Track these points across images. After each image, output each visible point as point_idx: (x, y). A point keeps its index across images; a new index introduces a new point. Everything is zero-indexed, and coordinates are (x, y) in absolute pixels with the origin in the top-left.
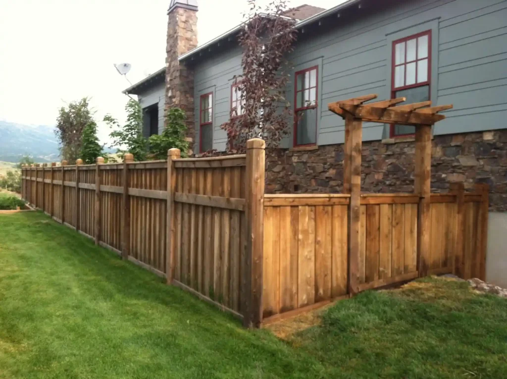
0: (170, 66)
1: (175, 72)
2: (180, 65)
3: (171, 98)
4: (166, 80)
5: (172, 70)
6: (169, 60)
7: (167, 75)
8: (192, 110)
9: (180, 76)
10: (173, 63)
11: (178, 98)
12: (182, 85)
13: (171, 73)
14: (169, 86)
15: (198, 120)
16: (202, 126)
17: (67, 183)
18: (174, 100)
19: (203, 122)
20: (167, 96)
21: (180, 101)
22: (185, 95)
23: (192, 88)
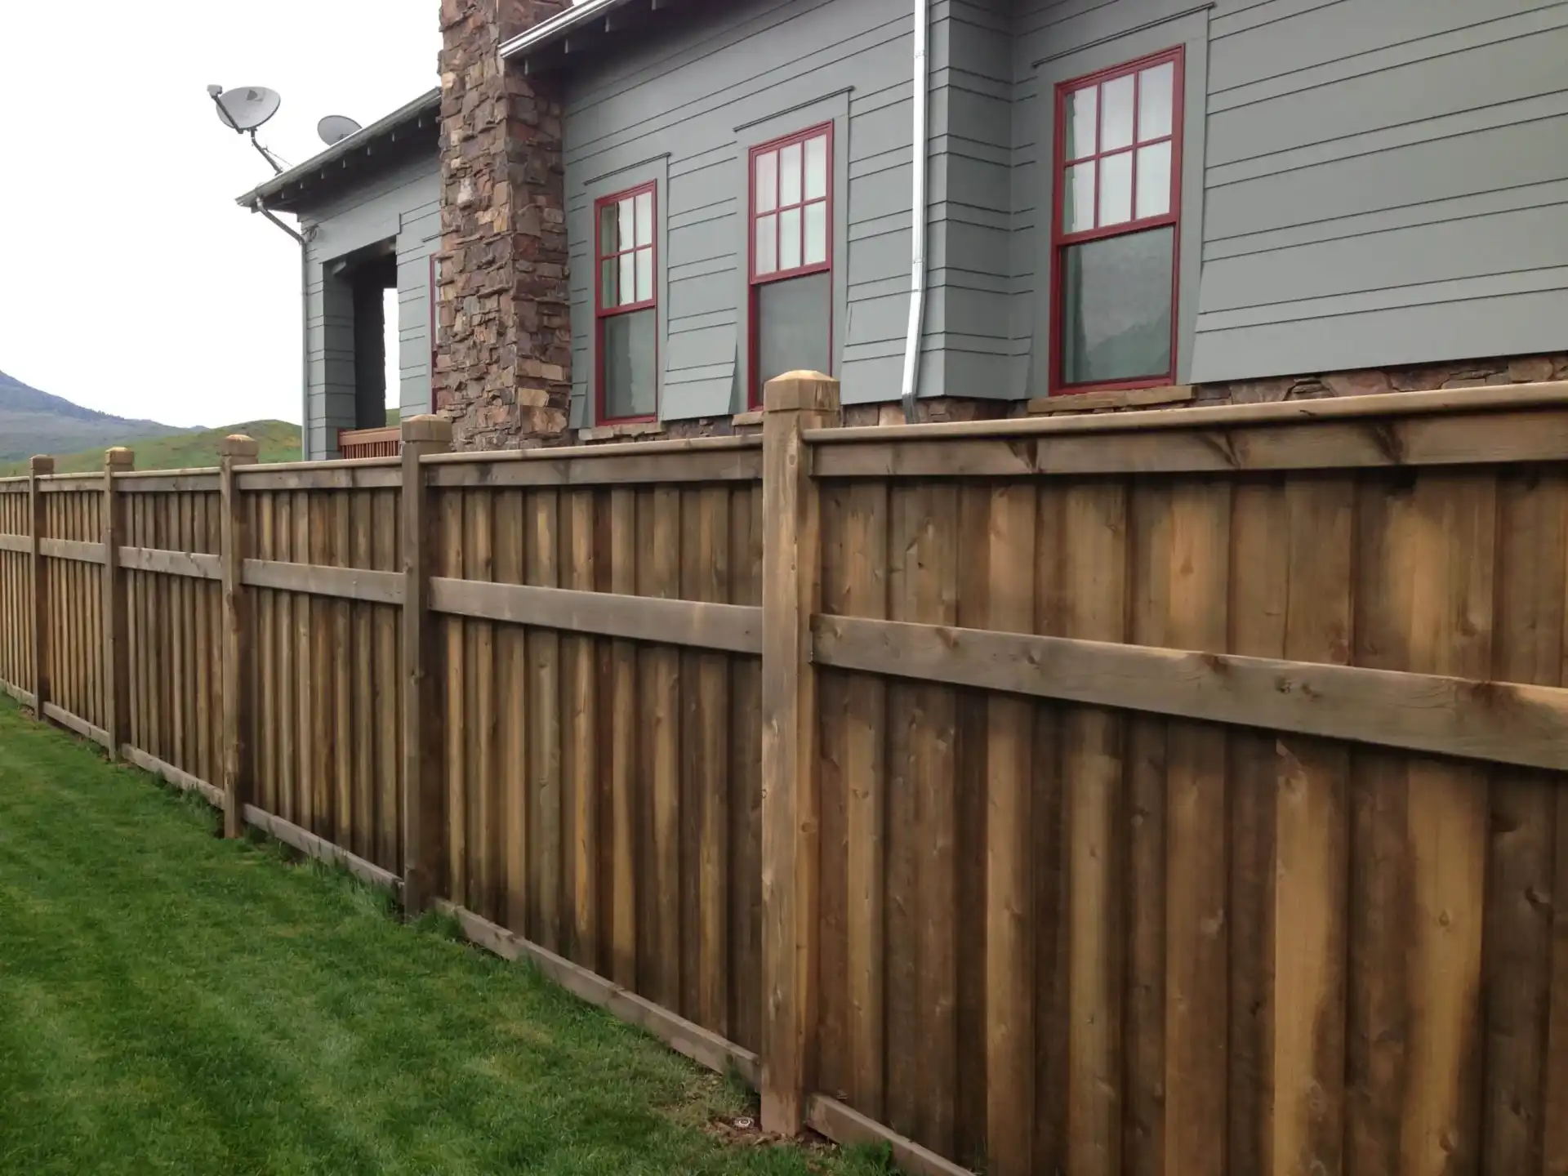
0: (461, 81)
1: (487, 106)
2: (507, 74)
3: (469, 208)
4: (441, 143)
5: (472, 97)
6: (459, 58)
7: (448, 123)
8: (560, 256)
9: (511, 119)
10: (474, 72)
11: (506, 211)
12: (516, 157)
13: (465, 112)
14: (456, 163)
15: (589, 296)
16: (602, 318)
17: (54, 546)
18: (484, 218)
19: (606, 305)
20: (448, 203)
21: (513, 219)
22: (532, 200)
23: (557, 172)
